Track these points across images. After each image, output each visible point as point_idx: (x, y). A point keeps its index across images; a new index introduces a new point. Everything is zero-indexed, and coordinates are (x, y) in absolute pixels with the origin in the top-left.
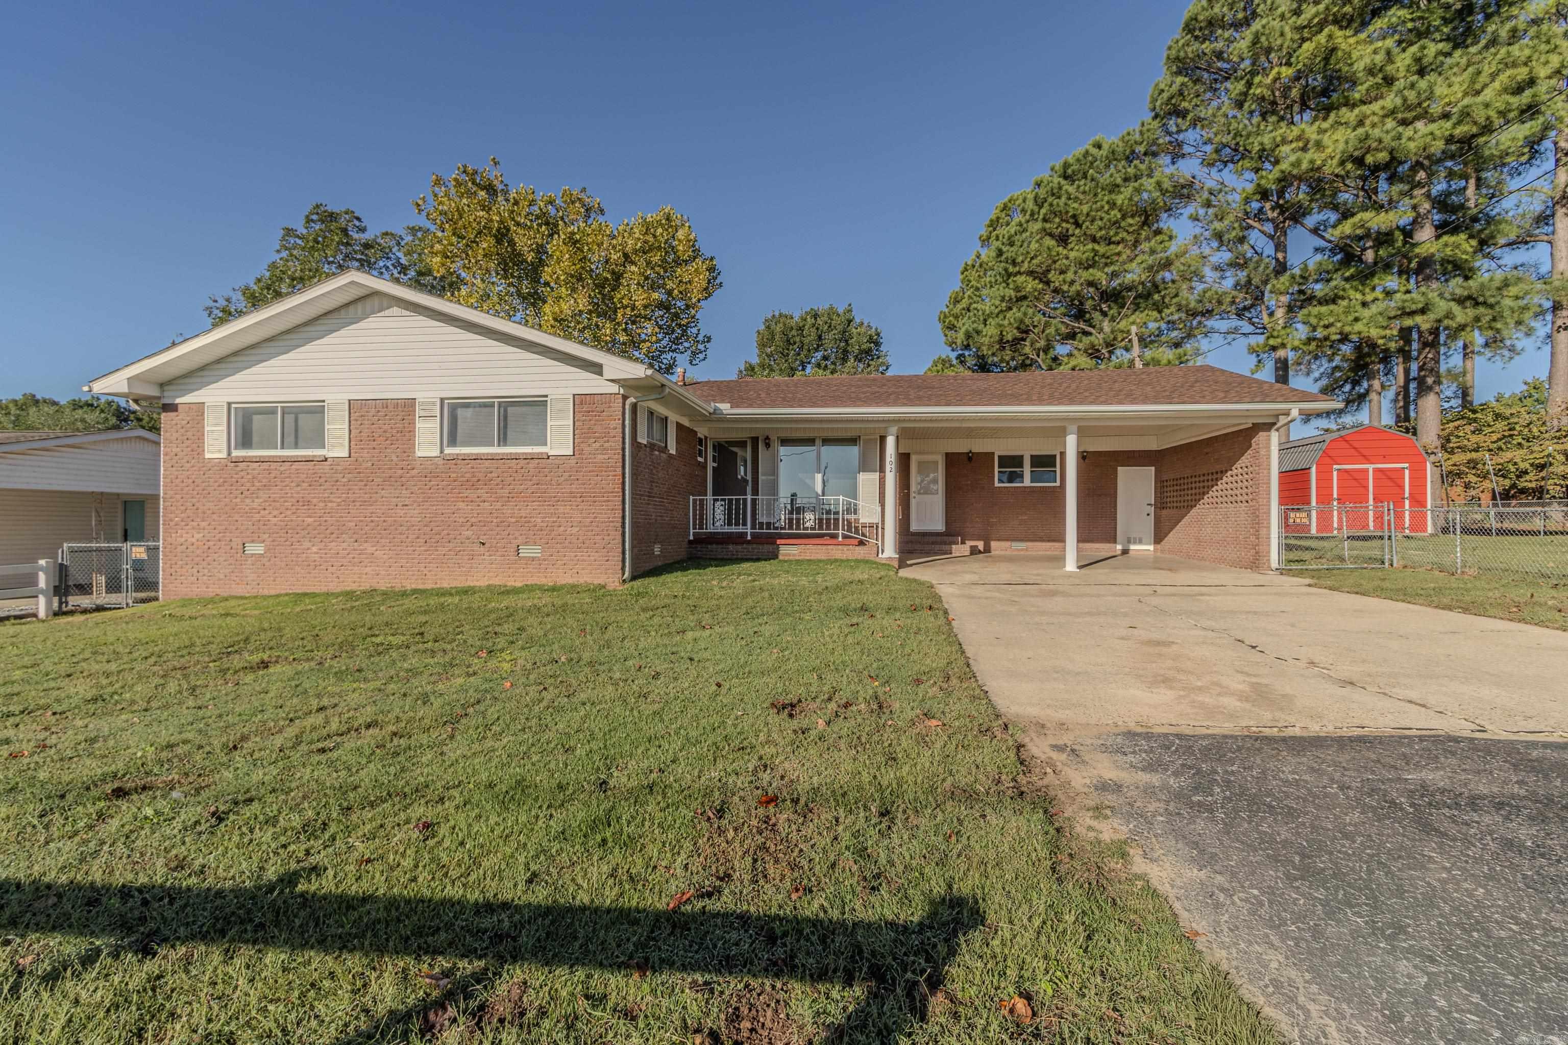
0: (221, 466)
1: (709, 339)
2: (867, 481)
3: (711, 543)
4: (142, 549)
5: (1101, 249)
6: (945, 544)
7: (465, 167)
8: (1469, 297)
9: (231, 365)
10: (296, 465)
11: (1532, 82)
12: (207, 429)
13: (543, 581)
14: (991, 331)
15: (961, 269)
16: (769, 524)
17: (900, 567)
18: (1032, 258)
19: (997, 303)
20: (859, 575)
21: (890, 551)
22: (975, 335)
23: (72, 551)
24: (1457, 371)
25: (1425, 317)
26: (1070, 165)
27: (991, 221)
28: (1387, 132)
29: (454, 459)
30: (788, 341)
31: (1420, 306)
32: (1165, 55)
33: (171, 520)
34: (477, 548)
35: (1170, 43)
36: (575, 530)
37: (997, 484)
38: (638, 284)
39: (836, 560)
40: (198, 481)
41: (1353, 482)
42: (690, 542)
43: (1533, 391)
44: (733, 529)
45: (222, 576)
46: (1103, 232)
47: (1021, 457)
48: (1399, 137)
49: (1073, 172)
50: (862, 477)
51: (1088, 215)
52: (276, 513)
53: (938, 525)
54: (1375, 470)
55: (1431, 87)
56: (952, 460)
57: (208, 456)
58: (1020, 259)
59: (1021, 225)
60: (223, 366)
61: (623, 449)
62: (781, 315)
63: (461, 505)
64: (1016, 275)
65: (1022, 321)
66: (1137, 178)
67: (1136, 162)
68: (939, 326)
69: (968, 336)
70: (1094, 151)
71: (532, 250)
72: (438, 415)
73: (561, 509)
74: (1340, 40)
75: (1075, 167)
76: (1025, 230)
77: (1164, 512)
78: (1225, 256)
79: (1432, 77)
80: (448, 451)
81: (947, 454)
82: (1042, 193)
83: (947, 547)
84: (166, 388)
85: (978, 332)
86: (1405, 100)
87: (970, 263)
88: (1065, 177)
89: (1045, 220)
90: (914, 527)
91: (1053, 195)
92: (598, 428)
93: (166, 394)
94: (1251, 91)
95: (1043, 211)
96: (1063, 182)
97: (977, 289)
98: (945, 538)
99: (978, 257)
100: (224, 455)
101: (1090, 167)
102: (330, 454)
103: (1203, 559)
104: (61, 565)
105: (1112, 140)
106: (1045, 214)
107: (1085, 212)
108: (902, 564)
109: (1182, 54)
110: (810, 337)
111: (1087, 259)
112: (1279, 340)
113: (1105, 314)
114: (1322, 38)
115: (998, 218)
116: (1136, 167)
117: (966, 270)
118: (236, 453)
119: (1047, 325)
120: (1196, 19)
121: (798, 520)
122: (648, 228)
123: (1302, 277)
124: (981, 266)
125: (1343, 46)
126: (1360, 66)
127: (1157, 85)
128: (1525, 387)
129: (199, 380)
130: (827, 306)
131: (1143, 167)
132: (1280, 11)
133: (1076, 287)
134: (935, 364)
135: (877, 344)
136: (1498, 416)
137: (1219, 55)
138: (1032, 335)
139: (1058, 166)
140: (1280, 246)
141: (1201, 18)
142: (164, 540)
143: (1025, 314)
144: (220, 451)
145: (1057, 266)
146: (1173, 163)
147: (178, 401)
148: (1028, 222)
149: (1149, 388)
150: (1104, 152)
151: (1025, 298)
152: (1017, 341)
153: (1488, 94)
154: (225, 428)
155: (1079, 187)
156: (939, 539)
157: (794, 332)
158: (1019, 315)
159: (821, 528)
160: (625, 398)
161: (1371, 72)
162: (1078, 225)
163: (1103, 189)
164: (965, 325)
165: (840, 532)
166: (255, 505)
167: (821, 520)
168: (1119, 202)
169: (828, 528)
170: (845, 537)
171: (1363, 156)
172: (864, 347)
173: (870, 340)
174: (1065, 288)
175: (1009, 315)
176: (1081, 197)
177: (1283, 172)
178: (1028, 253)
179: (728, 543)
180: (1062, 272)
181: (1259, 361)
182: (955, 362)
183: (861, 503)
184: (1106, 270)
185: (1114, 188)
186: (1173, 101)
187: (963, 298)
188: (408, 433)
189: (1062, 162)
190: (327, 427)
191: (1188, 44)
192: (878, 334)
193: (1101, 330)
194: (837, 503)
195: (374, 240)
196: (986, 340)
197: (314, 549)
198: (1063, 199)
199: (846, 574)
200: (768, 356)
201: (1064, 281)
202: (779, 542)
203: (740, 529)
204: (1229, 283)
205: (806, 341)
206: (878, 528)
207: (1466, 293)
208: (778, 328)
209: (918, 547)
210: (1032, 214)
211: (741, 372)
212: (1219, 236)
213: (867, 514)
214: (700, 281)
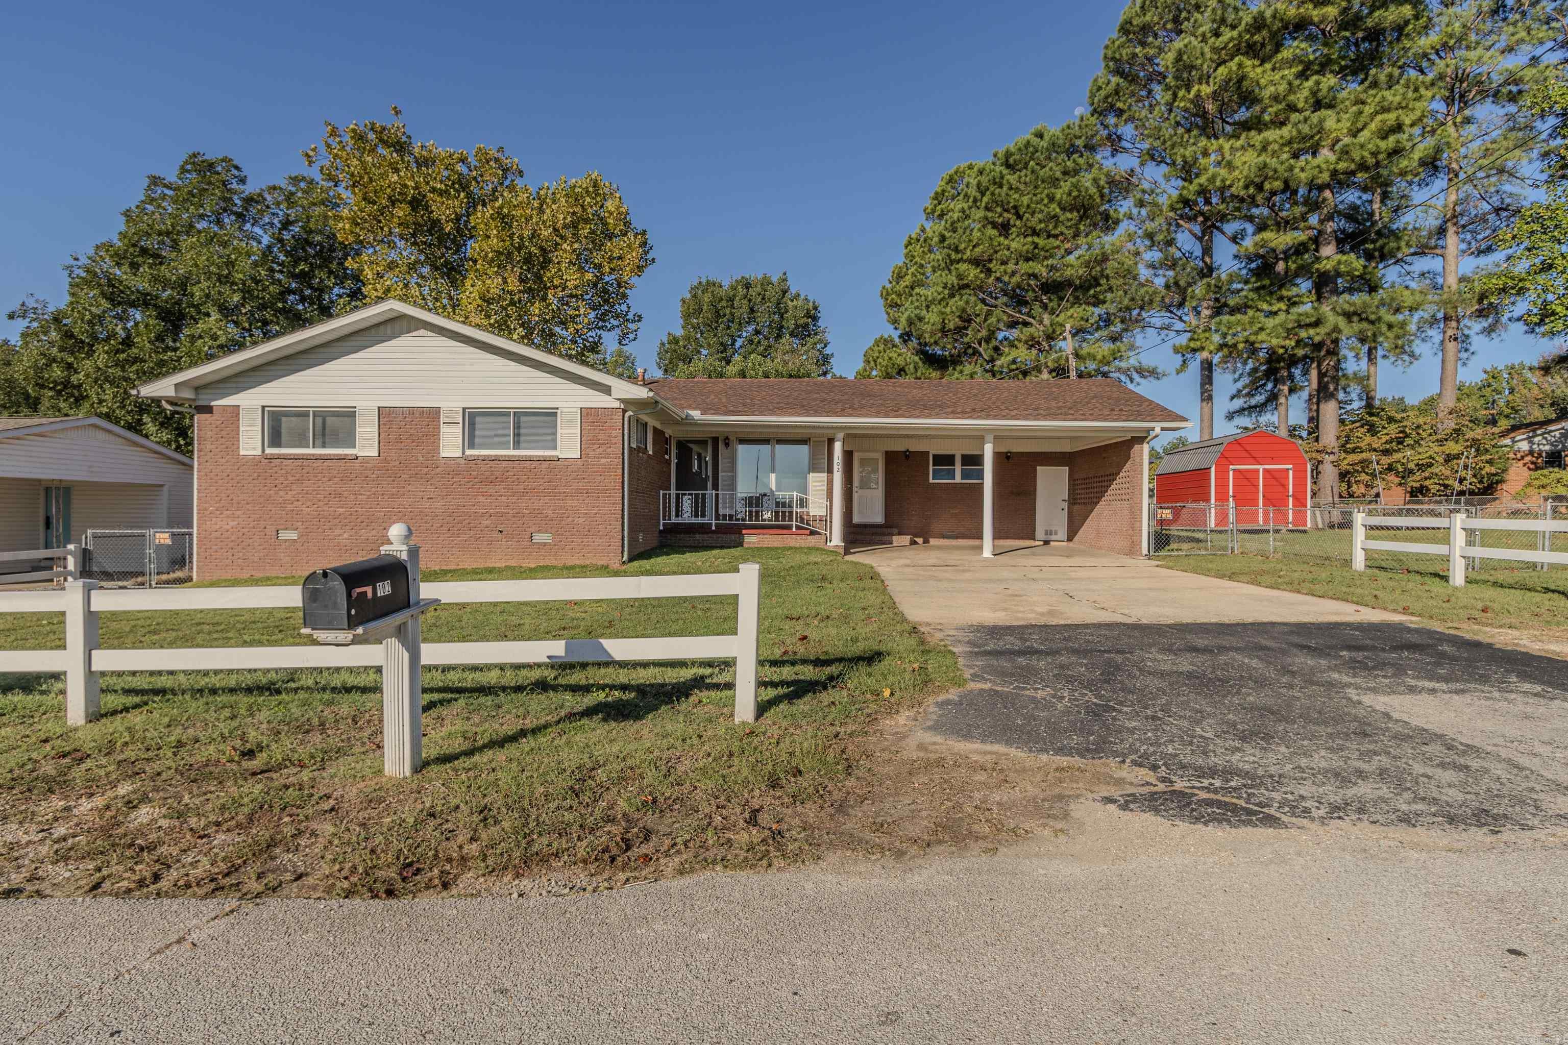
0: (255, 462)
1: (640, 318)
2: (816, 481)
3: (680, 533)
4: (167, 535)
5: (1040, 241)
6: (884, 534)
7: (373, 124)
8: (1355, 313)
9: (266, 373)
10: (327, 463)
11: (1398, 128)
12: (241, 429)
13: (554, 563)
14: (932, 317)
15: (905, 241)
16: (731, 517)
17: (846, 554)
18: (974, 246)
19: (940, 289)
20: (812, 558)
21: (836, 540)
22: (917, 322)
23: (95, 537)
24: (1362, 374)
25: (1318, 330)
26: (1012, 154)
27: (936, 193)
28: (1282, 163)
29: (475, 459)
30: (717, 312)
31: (1313, 319)
32: (1102, 56)
33: (206, 509)
34: (495, 534)
35: (1107, 42)
36: (581, 520)
37: (931, 481)
38: (570, 262)
39: (791, 548)
40: (233, 475)
41: (1246, 480)
42: (661, 531)
43: (1491, 380)
44: (699, 520)
45: (256, 559)
46: (1043, 225)
47: (953, 456)
48: (1291, 169)
49: (1015, 161)
50: (812, 476)
51: (1028, 206)
52: (309, 503)
53: (878, 518)
54: (1265, 470)
55: (1322, 121)
56: (891, 458)
57: (242, 453)
58: (962, 246)
59: (963, 211)
60: (257, 373)
61: (623, 454)
62: (708, 283)
63: (481, 499)
64: (958, 262)
65: (964, 310)
66: (1076, 172)
67: (1075, 156)
68: (882, 302)
69: (910, 322)
70: (1035, 141)
71: (451, 220)
72: (461, 421)
73: (569, 503)
74: (1248, 69)
75: (1017, 157)
76: (967, 217)
77: (1076, 507)
78: (1155, 255)
79: (1324, 112)
80: (469, 452)
81: (887, 452)
82: (984, 179)
83: (886, 538)
84: (200, 391)
85: (921, 319)
86: (1299, 132)
87: (914, 236)
88: (1008, 166)
89: (987, 209)
90: (856, 519)
91: (995, 183)
92: (601, 436)
93: (201, 397)
94: (1176, 104)
95: (985, 199)
96: (1005, 172)
97: (921, 266)
98: (885, 530)
99: (923, 230)
100: (259, 452)
101: (1032, 158)
102: (360, 454)
103: (1101, 548)
104: (85, 550)
105: (1053, 130)
106: (987, 203)
107: (1025, 203)
108: (847, 552)
109: (1117, 56)
110: (743, 310)
111: (1027, 252)
112: (1198, 343)
113: (1045, 307)
114: (1233, 65)
115: (944, 191)
116: (1074, 161)
117: (910, 243)
118: (269, 451)
119: (989, 314)
120: (1131, 23)
121: (757, 513)
122: (574, 197)
123: (1216, 286)
124: (925, 241)
125: (1252, 75)
126: (1266, 93)
127: (1096, 80)
128: (1485, 376)
129: (234, 385)
130: (760, 277)
131: (1081, 161)
132: (1201, 30)
133: (1016, 279)
134: (877, 343)
135: (815, 319)
136: (1391, 420)
137: (1150, 59)
138: (974, 324)
139: (1001, 152)
140: (1207, 251)
141: (1135, 23)
142: (199, 527)
143: (967, 302)
144: (254, 449)
145: (998, 255)
146: (1113, 156)
147: (213, 403)
148: (970, 208)
149: (1054, 403)
150: (1045, 144)
151: (967, 286)
152: (959, 330)
153: (1365, 135)
154: (260, 428)
155: (1020, 177)
156: (879, 530)
157: (724, 303)
158: (961, 303)
159: (777, 519)
160: (624, 411)
161: (1276, 98)
162: (1019, 217)
163: (1043, 181)
164: (908, 310)
165: (794, 523)
166: (289, 497)
167: (777, 513)
168: (1058, 196)
169: (784, 520)
170: (798, 527)
171: (1262, 183)
172: (801, 322)
173: (808, 315)
174: (1006, 279)
175: (951, 302)
176: (1022, 187)
177: (1201, 185)
178: (970, 241)
179: (694, 533)
180: (1004, 263)
181: (1184, 361)
182: (897, 341)
183: (810, 498)
184: (1045, 263)
185: (1054, 182)
186: (1110, 100)
187: (906, 274)
188: (435, 435)
189: (1004, 149)
190: (358, 429)
191: (1122, 46)
192: (815, 308)
193: (1041, 322)
194: (791, 498)
195: (260, 195)
196: (928, 328)
197: (345, 536)
198: (1005, 188)
199: (799, 558)
200: (694, 328)
201: (1005, 272)
202: (744, 532)
203: (706, 520)
204: (1159, 282)
205: (737, 314)
206: (826, 520)
207: (1352, 309)
208: (707, 298)
209: (859, 537)
210: (975, 201)
211: (663, 344)
212: (1150, 236)
213: (816, 507)
214: (633, 256)
